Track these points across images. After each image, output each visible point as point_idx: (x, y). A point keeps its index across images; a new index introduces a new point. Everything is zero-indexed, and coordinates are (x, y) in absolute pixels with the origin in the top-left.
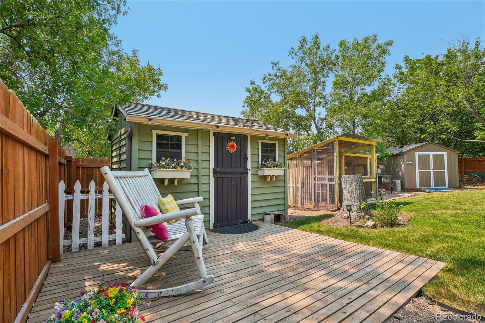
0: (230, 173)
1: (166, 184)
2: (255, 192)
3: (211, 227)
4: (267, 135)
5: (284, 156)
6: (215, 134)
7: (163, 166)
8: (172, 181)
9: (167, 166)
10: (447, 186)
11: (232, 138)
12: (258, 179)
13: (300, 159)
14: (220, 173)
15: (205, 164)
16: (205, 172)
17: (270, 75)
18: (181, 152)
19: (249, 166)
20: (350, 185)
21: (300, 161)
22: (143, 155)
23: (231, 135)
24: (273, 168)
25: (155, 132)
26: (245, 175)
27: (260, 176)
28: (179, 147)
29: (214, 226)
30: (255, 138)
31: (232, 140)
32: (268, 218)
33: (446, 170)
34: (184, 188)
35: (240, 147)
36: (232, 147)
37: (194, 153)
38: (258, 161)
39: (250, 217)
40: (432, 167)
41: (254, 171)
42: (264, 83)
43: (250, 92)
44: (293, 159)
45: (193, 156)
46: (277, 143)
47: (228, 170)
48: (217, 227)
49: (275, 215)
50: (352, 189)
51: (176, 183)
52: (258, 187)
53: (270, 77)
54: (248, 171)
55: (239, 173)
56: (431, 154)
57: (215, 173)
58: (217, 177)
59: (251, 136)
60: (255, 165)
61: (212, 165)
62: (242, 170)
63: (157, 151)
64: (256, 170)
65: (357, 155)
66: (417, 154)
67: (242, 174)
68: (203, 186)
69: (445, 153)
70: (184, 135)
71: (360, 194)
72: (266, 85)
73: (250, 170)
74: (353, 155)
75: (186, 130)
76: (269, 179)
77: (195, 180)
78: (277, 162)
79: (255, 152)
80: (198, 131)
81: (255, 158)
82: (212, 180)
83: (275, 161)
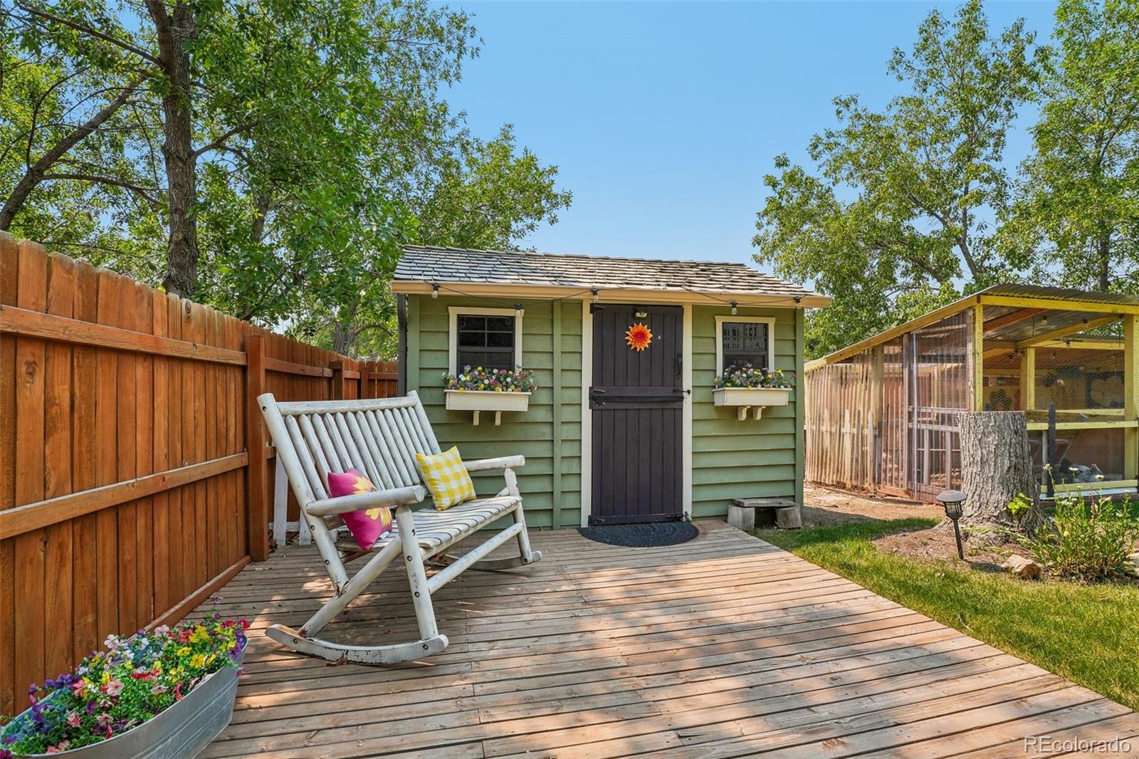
0: (634, 400)
1: (476, 422)
2: (704, 446)
3: (584, 524)
4: (734, 305)
5: (795, 356)
6: (594, 308)
7: (465, 385)
8: (488, 416)
9: (475, 382)
11: (638, 315)
12: (713, 415)
13: (873, 359)
14: (609, 400)
15: (570, 379)
16: (570, 396)
17: (830, 135)
18: (514, 351)
19: (687, 382)
20: (979, 440)
21: (872, 365)
22: (430, 361)
23: (636, 307)
24: (750, 388)
25: (454, 312)
26: (675, 405)
27: (717, 407)
28: (510, 341)
29: (591, 520)
30: (705, 313)
31: (640, 319)
32: (736, 513)
34: (519, 433)
35: (663, 338)
36: (641, 338)
37: (545, 355)
38: (715, 371)
39: (687, 507)
41: (703, 395)
42: (815, 158)
43: (774, 185)
44: (855, 360)
45: (537, 361)
46: (771, 323)
47: (630, 392)
48: (599, 524)
49: (758, 510)
50: (985, 452)
51: (498, 422)
52: (713, 434)
53: (832, 140)
54: (685, 395)
55: (658, 400)
57: (593, 398)
58: (601, 407)
59: (696, 308)
60: (706, 380)
61: (587, 381)
62: (667, 392)
63: (458, 351)
64: (708, 391)
65: (1074, 345)
67: (666, 401)
68: (566, 427)
70: (519, 314)
71: (1012, 470)
72: (820, 162)
73: (689, 392)
74: (1063, 345)
75: (517, 304)
76: (744, 416)
77: (542, 415)
78: (771, 368)
79: (705, 346)
80: (552, 303)
81: (706, 362)
82: (587, 416)
83: (765, 369)
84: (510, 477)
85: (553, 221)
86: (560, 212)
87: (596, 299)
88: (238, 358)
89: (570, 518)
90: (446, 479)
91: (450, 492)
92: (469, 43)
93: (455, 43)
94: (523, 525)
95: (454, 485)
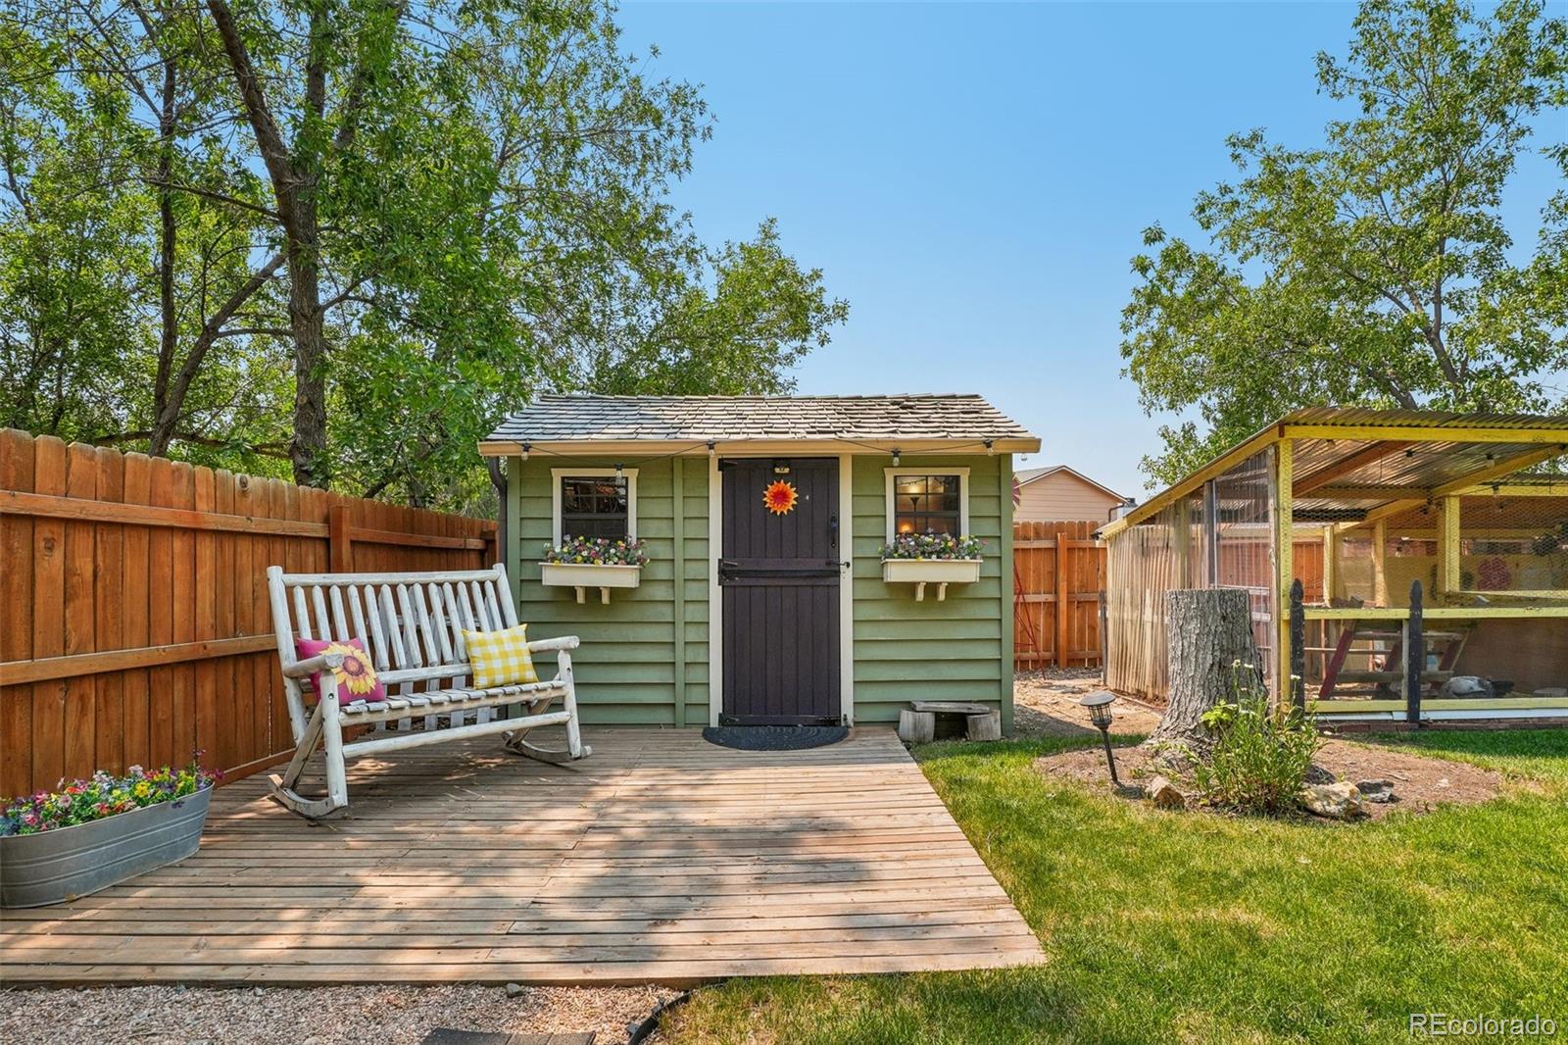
0: (775, 574)
1: (581, 599)
2: (868, 633)
3: (714, 723)
4: (896, 453)
5: (999, 517)
6: (724, 465)
8: (593, 593)
9: (573, 556)
11: (777, 470)
12: (882, 593)
13: (1174, 519)
14: (742, 574)
15: (694, 551)
16: (694, 570)
17: (1226, 190)
18: (627, 518)
19: (846, 553)
20: (1181, 628)
21: (1174, 526)
22: (531, 531)
23: (778, 461)
25: (557, 474)
26: (830, 581)
27: (888, 583)
28: (621, 506)
29: (722, 719)
30: (871, 466)
31: (782, 476)
32: (907, 718)
34: (633, 613)
35: (811, 497)
36: (784, 499)
37: (665, 521)
38: (885, 538)
39: (847, 709)
41: (867, 569)
42: (1206, 225)
43: (1143, 269)
44: (1157, 521)
45: (654, 529)
46: (964, 475)
47: (770, 564)
48: (733, 724)
49: (938, 715)
50: (1186, 644)
51: (605, 600)
52: (882, 618)
53: (1227, 198)
54: (843, 568)
55: (805, 574)
57: (724, 572)
58: (733, 584)
59: (857, 460)
60: (873, 549)
61: (716, 551)
62: (818, 564)
63: (563, 519)
64: (876, 563)
67: (814, 576)
68: (690, 607)
70: (632, 474)
71: (1216, 668)
72: (1215, 229)
73: (848, 565)
75: (620, 462)
76: (920, 596)
77: (660, 592)
78: (965, 535)
79: (869, 507)
80: (671, 459)
81: (871, 528)
82: (716, 593)
83: (956, 534)
84: (563, 660)
85: (823, 341)
86: (834, 329)
87: (726, 453)
88: (318, 529)
89: (694, 715)
90: (487, 657)
91: (489, 672)
92: (699, 121)
93: (678, 126)
94: (570, 715)
95: (497, 664)
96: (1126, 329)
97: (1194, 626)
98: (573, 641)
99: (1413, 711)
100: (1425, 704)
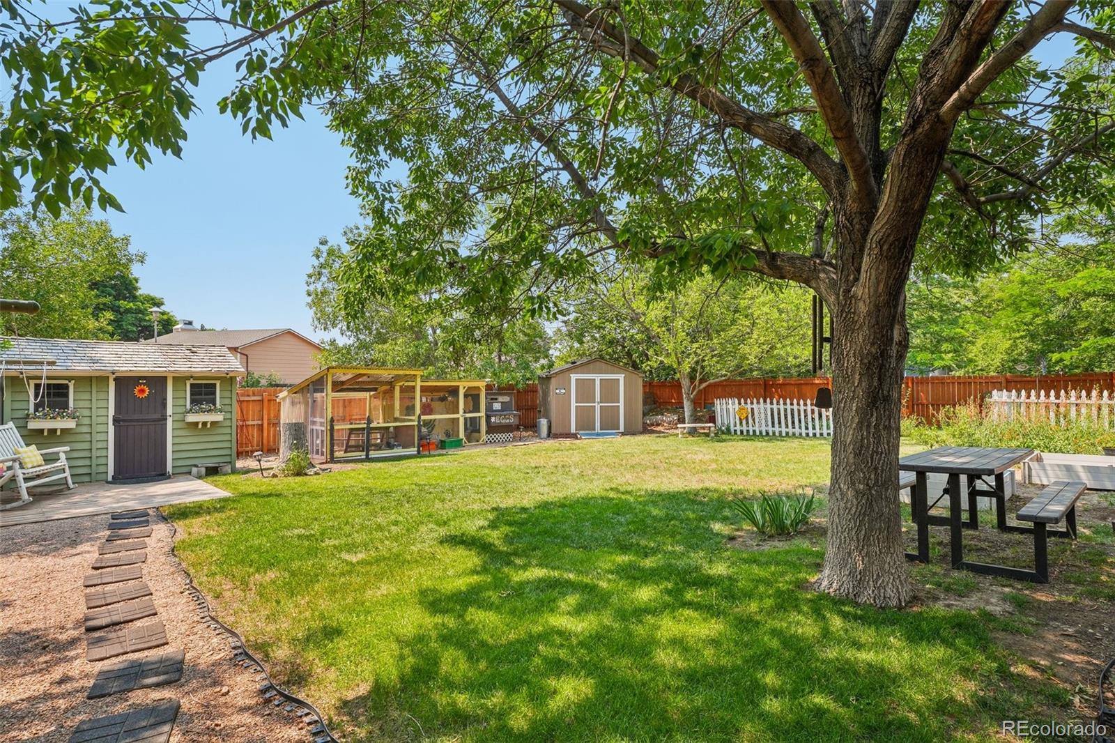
0: (138, 420)
1: (46, 433)
2: (178, 440)
3: (110, 478)
5: (231, 398)
6: (116, 379)
7: (39, 417)
8: (53, 431)
9: (45, 417)
10: (622, 429)
11: (141, 381)
12: (184, 426)
14: (124, 421)
15: (102, 412)
16: (101, 420)
18: (68, 400)
19: (170, 411)
21: (302, 396)
22: (18, 406)
23: (140, 378)
24: (201, 414)
25: (32, 383)
26: (163, 422)
27: (187, 422)
28: (66, 395)
29: (114, 476)
30: (179, 380)
32: (194, 470)
33: (621, 404)
34: (71, 438)
35: (155, 391)
37: (87, 401)
38: (186, 406)
39: (169, 469)
40: (598, 398)
41: (179, 417)
45: (81, 404)
46: (218, 383)
47: (136, 417)
48: (119, 477)
49: (207, 468)
51: (59, 433)
52: (184, 435)
54: (168, 417)
55: (153, 420)
56: (597, 378)
57: (115, 420)
58: (119, 425)
59: (175, 377)
60: (181, 410)
61: (112, 412)
62: (157, 416)
63: (35, 401)
64: (182, 415)
66: (574, 377)
67: (157, 421)
68: (98, 434)
69: (621, 377)
70: (71, 383)
73: (170, 416)
75: (70, 379)
76: (200, 426)
77: (85, 429)
78: (218, 405)
79: (181, 394)
80: (91, 377)
81: (181, 402)
82: (111, 429)
83: (214, 404)
84: (63, 456)
87: (117, 375)
89: (103, 477)
90: (29, 457)
91: (32, 462)
94: (67, 474)
95: (33, 459)
96: (308, 284)
97: (288, 433)
98: (67, 448)
99: (367, 455)
100: (371, 452)
